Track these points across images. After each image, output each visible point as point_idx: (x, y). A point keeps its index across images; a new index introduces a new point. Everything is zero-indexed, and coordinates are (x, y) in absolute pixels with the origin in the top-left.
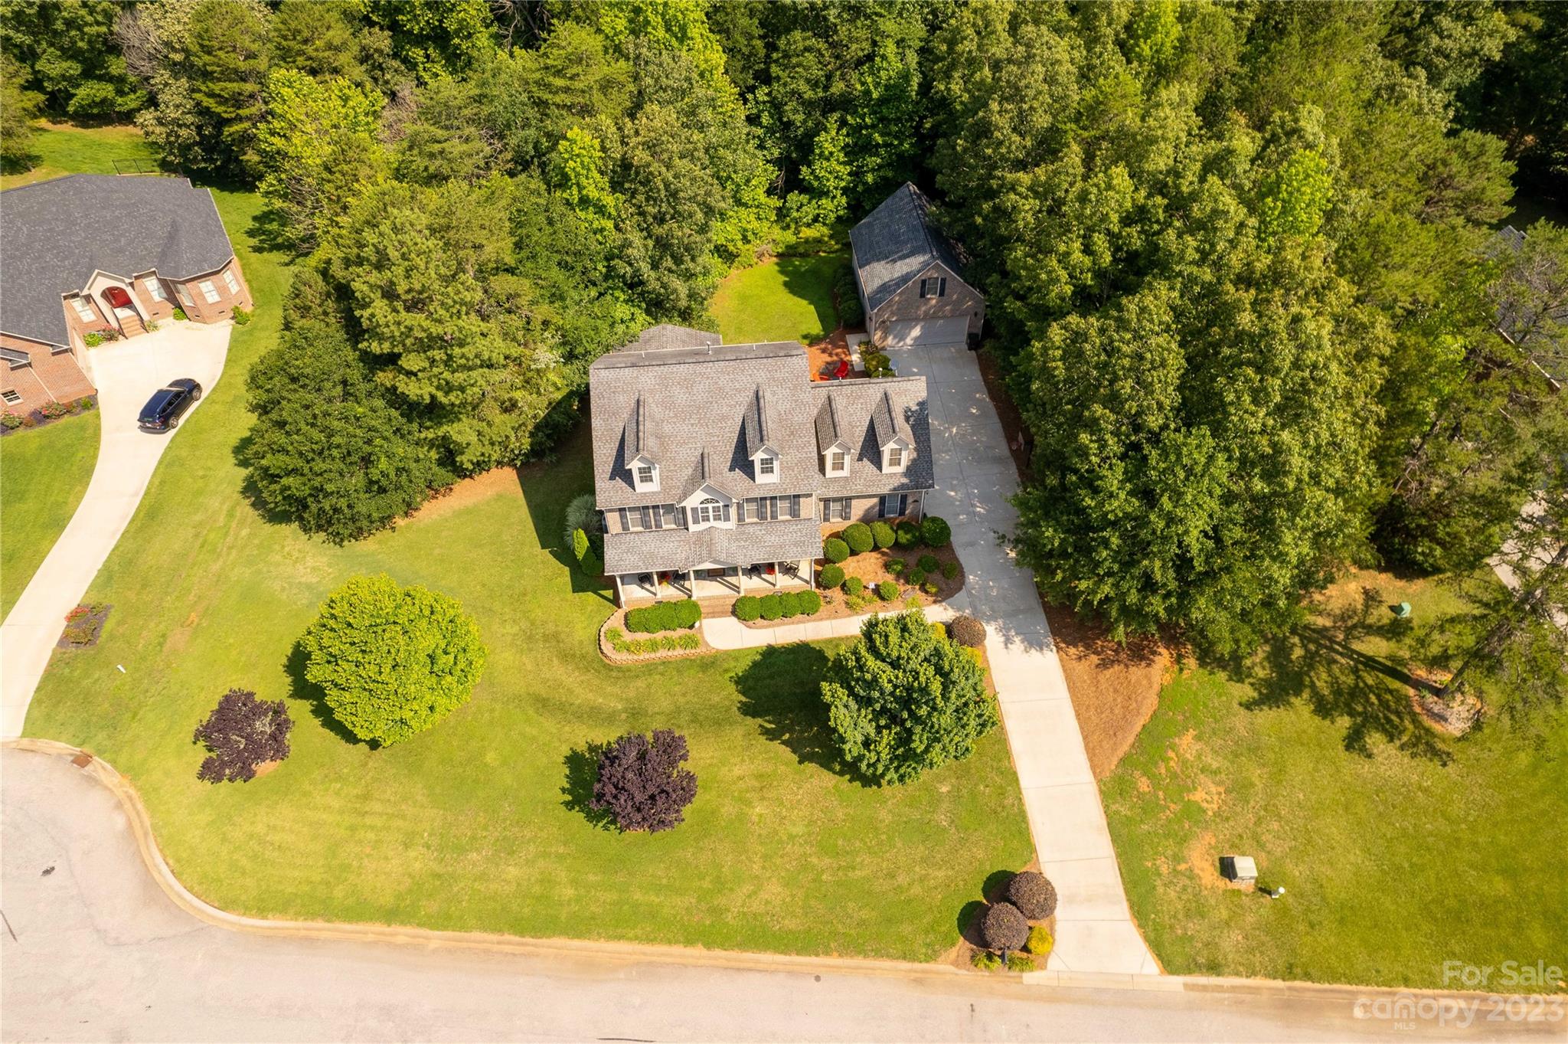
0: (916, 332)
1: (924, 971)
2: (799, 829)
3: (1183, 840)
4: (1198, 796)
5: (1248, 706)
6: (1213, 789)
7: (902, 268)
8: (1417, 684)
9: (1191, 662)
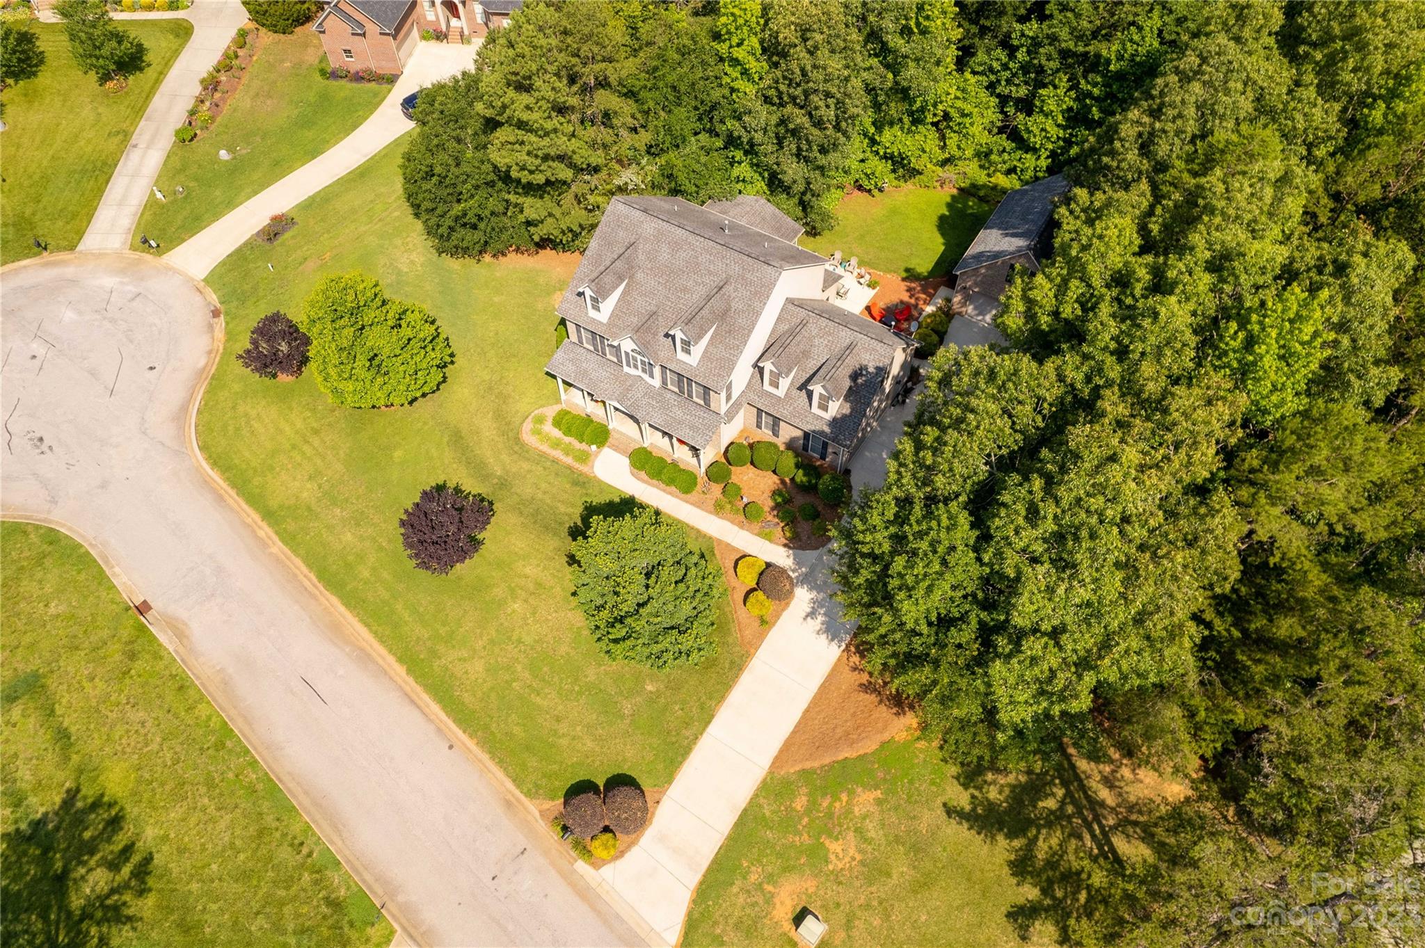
1: (518, 800)
3: (787, 869)
4: (834, 847)
5: (950, 811)
6: (852, 852)
7: (1005, 244)
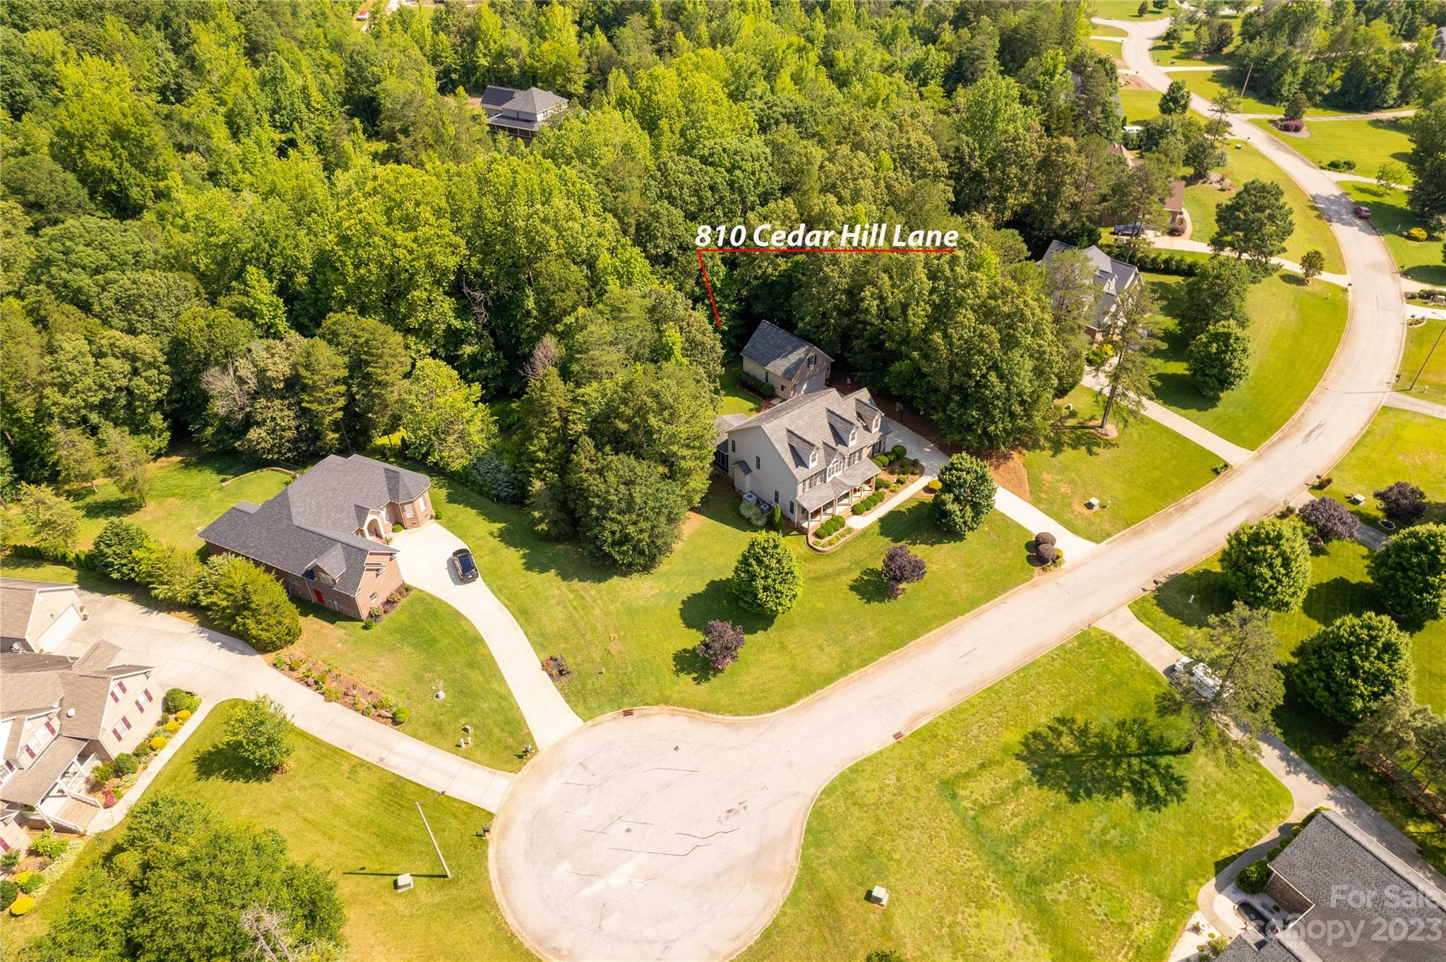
0: (805, 387)
1: (1033, 583)
2: (954, 565)
3: (1070, 505)
5: (1053, 456)
6: (1065, 486)
7: (794, 357)
8: (1093, 427)
9: (1025, 451)
